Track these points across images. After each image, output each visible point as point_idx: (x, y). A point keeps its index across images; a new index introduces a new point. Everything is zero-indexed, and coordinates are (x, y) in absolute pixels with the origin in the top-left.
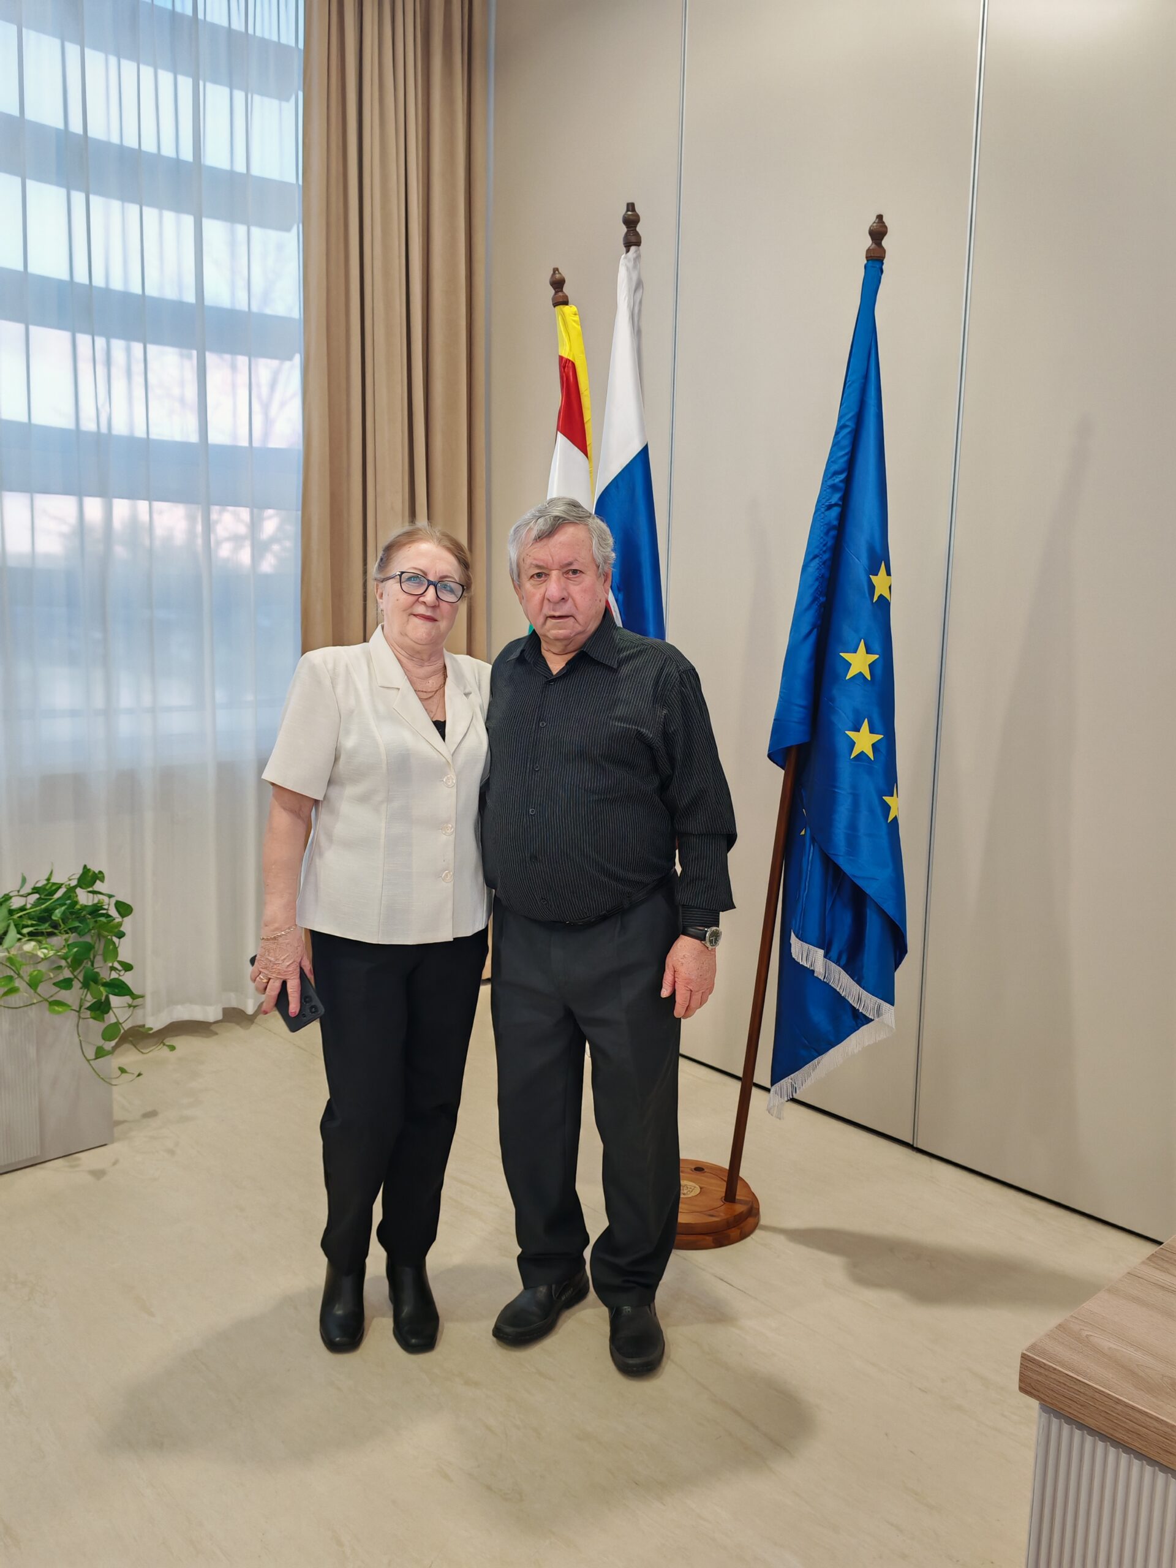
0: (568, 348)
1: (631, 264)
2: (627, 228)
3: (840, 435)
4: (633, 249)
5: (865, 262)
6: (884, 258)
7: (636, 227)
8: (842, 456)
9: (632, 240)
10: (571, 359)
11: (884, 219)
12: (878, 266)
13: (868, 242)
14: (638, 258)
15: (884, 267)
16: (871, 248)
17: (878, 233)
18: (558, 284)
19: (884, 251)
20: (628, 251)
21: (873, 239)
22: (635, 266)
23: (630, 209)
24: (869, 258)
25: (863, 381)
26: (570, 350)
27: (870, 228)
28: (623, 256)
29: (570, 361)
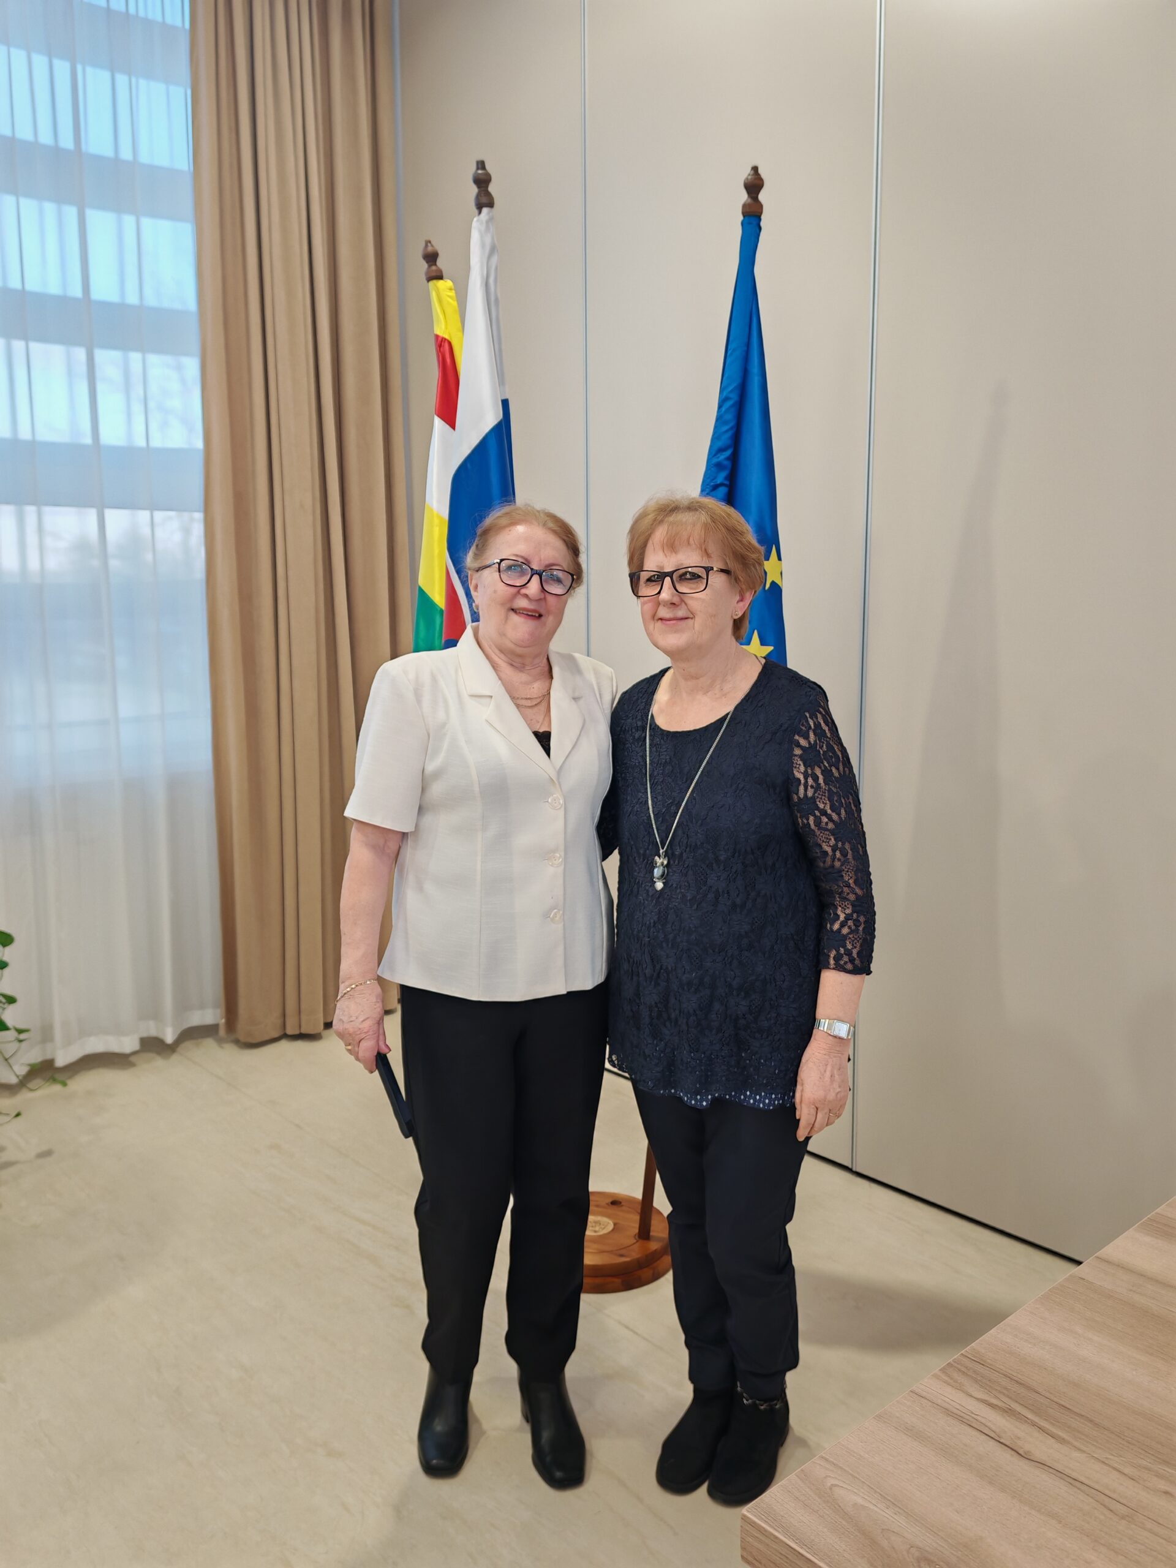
0: (443, 327)
1: (484, 228)
2: (478, 188)
3: (723, 409)
4: (485, 210)
5: (741, 218)
6: (762, 213)
7: (487, 187)
8: (727, 431)
9: (484, 201)
10: (446, 336)
11: (760, 171)
12: (754, 221)
13: (744, 197)
14: (491, 220)
15: (762, 224)
16: (747, 203)
17: (754, 186)
19: (761, 206)
20: (480, 213)
21: (748, 193)
22: (489, 228)
23: (480, 166)
24: (745, 214)
25: (745, 348)
26: (446, 328)
27: (745, 182)
28: (475, 219)
29: (445, 339)
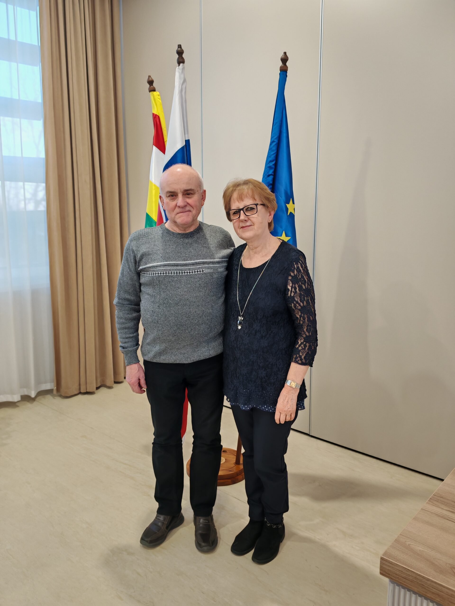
0: (156, 110)
1: (181, 71)
2: (178, 55)
3: (272, 145)
4: (181, 64)
5: (279, 72)
6: (287, 70)
7: (182, 55)
8: (273, 154)
9: (181, 61)
10: (157, 114)
11: (287, 54)
12: (284, 73)
13: (280, 64)
14: (183, 69)
15: (288, 74)
16: (282, 66)
17: (285, 60)
18: (151, 82)
19: (287, 67)
20: (179, 65)
21: (282, 62)
22: (182, 72)
23: (179, 47)
24: (281, 70)
25: (281, 122)
26: (157, 111)
27: (281, 58)
28: (177, 68)
29: (157, 115)
